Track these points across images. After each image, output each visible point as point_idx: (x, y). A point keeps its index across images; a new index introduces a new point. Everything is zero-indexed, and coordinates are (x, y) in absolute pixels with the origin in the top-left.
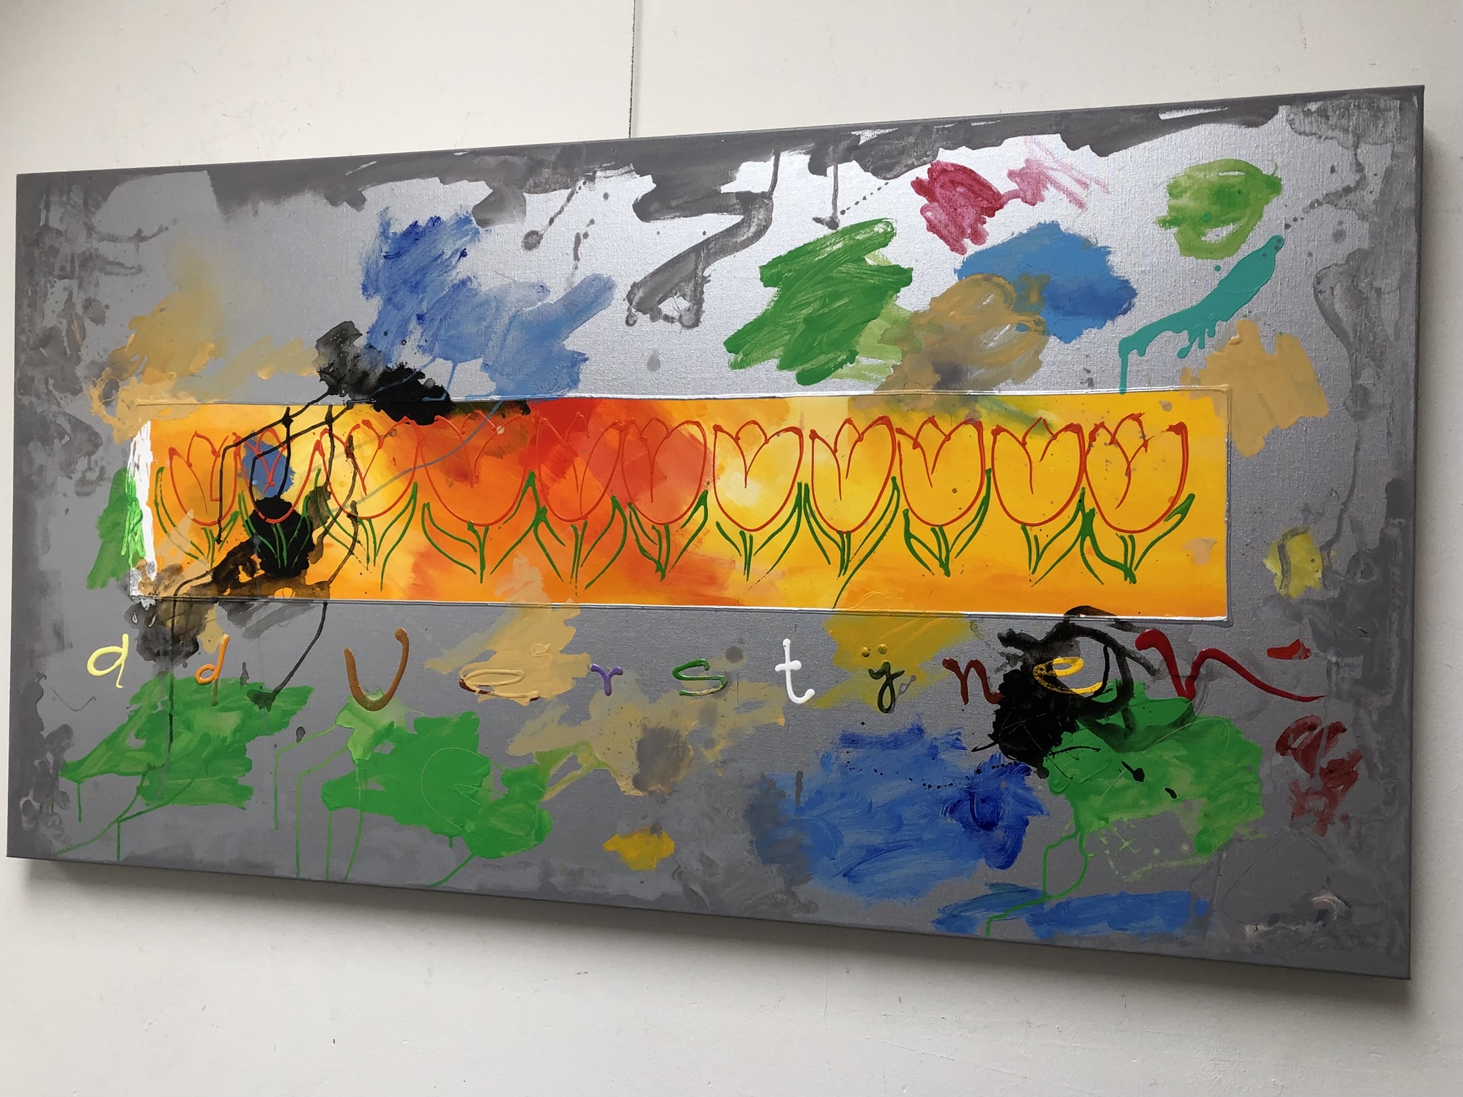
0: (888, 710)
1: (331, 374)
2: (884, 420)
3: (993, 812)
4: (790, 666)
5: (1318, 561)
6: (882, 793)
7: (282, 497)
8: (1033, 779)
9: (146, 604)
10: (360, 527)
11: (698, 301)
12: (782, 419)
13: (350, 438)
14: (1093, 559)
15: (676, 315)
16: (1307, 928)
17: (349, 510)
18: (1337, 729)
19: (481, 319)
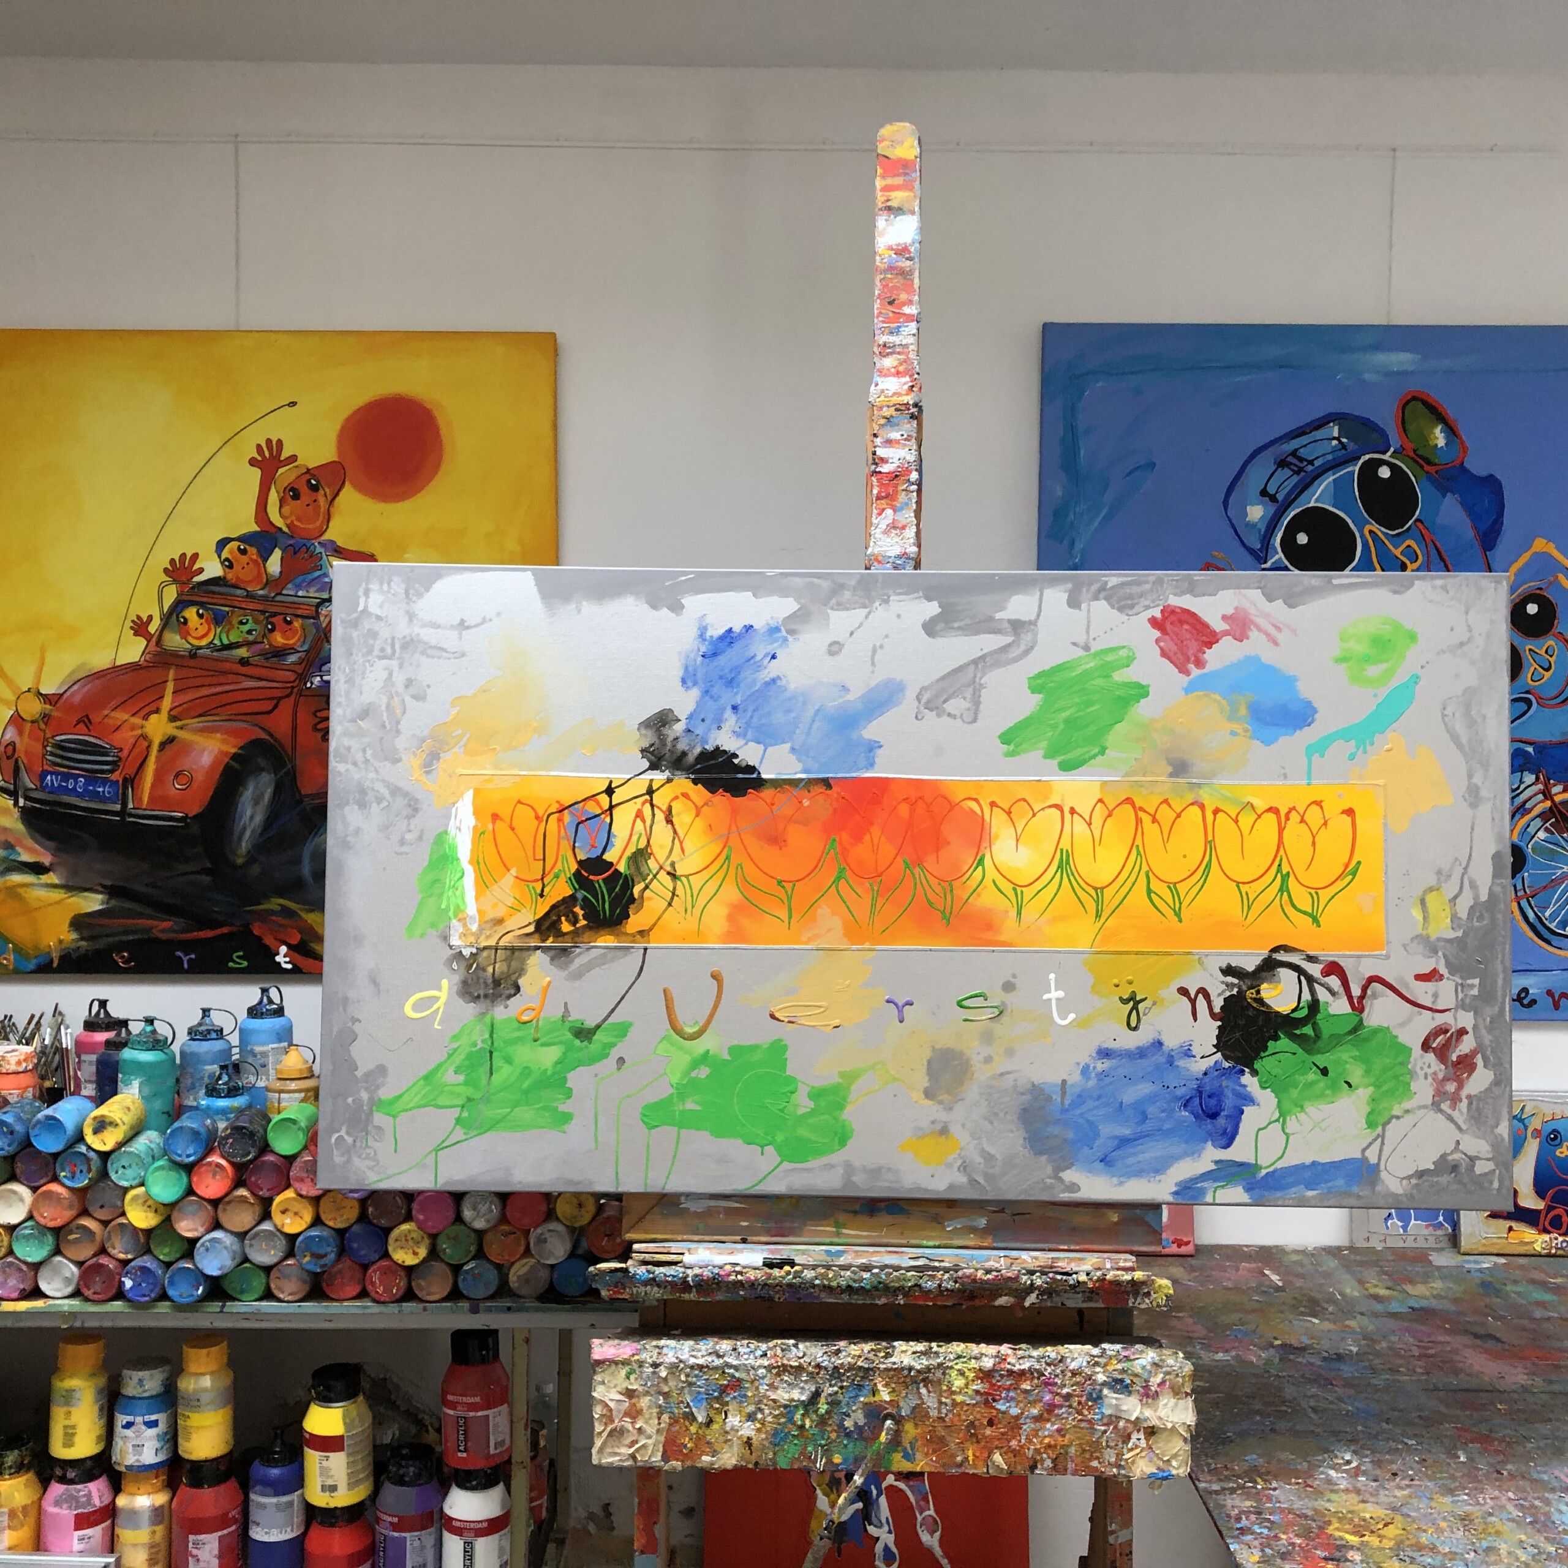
0: (1135, 1029)
1: (652, 753)
2: (1129, 801)
3: (1216, 1106)
4: (1055, 994)
5: (1448, 910)
6: (1130, 1095)
7: (604, 857)
8: (1247, 1079)
9: (467, 952)
10: (679, 883)
11: (977, 703)
12: (1046, 798)
13: (670, 809)
14: (1289, 909)
15: (958, 713)
16: (1444, 1179)
17: (669, 869)
18: (1462, 1032)
19: (790, 711)
